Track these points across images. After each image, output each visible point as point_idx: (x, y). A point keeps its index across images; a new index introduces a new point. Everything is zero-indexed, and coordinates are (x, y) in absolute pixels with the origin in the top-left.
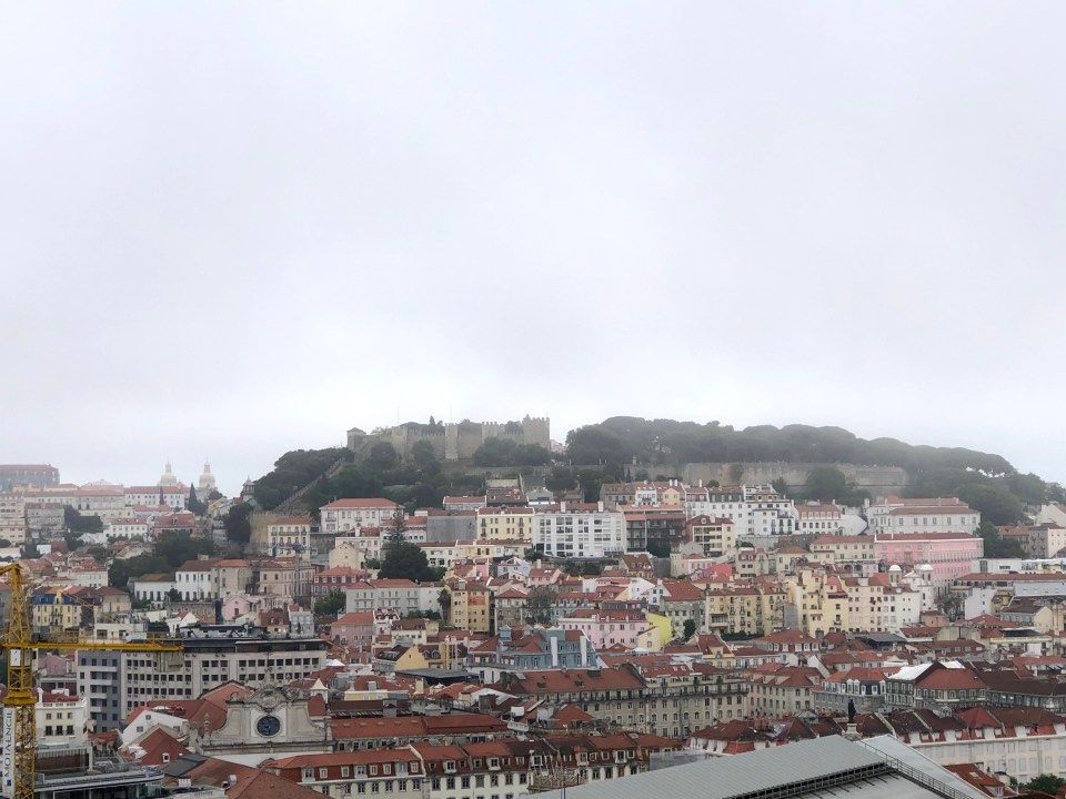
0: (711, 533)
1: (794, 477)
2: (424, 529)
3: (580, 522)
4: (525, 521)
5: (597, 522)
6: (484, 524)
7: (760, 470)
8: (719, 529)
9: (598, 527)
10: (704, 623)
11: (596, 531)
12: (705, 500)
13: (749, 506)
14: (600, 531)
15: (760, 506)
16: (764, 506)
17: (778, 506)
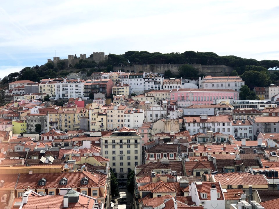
0: (120, 90)
1: (175, 69)
2: (24, 90)
3: (70, 86)
4: (53, 86)
5: (77, 86)
6: (41, 88)
7: (162, 67)
8: (123, 88)
9: (77, 88)
10: (46, 126)
11: (76, 90)
12: (128, 78)
13: (144, 80)
14: (77, 89)
15: (149, 80)
16: (151, 80)
17: (156, 80)
